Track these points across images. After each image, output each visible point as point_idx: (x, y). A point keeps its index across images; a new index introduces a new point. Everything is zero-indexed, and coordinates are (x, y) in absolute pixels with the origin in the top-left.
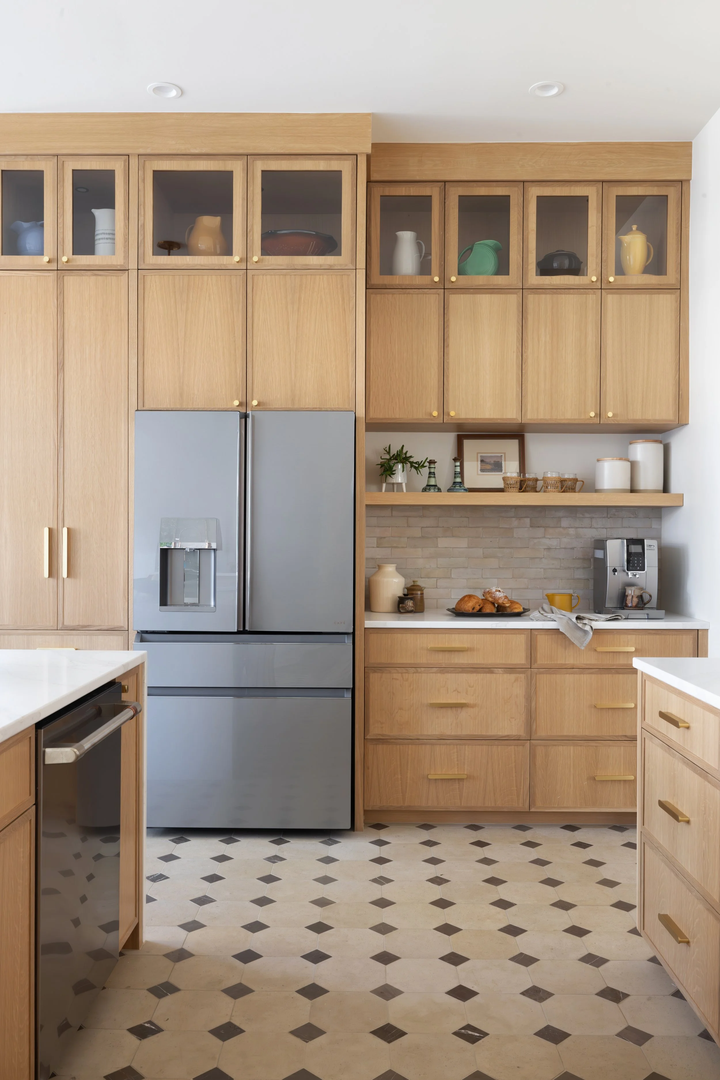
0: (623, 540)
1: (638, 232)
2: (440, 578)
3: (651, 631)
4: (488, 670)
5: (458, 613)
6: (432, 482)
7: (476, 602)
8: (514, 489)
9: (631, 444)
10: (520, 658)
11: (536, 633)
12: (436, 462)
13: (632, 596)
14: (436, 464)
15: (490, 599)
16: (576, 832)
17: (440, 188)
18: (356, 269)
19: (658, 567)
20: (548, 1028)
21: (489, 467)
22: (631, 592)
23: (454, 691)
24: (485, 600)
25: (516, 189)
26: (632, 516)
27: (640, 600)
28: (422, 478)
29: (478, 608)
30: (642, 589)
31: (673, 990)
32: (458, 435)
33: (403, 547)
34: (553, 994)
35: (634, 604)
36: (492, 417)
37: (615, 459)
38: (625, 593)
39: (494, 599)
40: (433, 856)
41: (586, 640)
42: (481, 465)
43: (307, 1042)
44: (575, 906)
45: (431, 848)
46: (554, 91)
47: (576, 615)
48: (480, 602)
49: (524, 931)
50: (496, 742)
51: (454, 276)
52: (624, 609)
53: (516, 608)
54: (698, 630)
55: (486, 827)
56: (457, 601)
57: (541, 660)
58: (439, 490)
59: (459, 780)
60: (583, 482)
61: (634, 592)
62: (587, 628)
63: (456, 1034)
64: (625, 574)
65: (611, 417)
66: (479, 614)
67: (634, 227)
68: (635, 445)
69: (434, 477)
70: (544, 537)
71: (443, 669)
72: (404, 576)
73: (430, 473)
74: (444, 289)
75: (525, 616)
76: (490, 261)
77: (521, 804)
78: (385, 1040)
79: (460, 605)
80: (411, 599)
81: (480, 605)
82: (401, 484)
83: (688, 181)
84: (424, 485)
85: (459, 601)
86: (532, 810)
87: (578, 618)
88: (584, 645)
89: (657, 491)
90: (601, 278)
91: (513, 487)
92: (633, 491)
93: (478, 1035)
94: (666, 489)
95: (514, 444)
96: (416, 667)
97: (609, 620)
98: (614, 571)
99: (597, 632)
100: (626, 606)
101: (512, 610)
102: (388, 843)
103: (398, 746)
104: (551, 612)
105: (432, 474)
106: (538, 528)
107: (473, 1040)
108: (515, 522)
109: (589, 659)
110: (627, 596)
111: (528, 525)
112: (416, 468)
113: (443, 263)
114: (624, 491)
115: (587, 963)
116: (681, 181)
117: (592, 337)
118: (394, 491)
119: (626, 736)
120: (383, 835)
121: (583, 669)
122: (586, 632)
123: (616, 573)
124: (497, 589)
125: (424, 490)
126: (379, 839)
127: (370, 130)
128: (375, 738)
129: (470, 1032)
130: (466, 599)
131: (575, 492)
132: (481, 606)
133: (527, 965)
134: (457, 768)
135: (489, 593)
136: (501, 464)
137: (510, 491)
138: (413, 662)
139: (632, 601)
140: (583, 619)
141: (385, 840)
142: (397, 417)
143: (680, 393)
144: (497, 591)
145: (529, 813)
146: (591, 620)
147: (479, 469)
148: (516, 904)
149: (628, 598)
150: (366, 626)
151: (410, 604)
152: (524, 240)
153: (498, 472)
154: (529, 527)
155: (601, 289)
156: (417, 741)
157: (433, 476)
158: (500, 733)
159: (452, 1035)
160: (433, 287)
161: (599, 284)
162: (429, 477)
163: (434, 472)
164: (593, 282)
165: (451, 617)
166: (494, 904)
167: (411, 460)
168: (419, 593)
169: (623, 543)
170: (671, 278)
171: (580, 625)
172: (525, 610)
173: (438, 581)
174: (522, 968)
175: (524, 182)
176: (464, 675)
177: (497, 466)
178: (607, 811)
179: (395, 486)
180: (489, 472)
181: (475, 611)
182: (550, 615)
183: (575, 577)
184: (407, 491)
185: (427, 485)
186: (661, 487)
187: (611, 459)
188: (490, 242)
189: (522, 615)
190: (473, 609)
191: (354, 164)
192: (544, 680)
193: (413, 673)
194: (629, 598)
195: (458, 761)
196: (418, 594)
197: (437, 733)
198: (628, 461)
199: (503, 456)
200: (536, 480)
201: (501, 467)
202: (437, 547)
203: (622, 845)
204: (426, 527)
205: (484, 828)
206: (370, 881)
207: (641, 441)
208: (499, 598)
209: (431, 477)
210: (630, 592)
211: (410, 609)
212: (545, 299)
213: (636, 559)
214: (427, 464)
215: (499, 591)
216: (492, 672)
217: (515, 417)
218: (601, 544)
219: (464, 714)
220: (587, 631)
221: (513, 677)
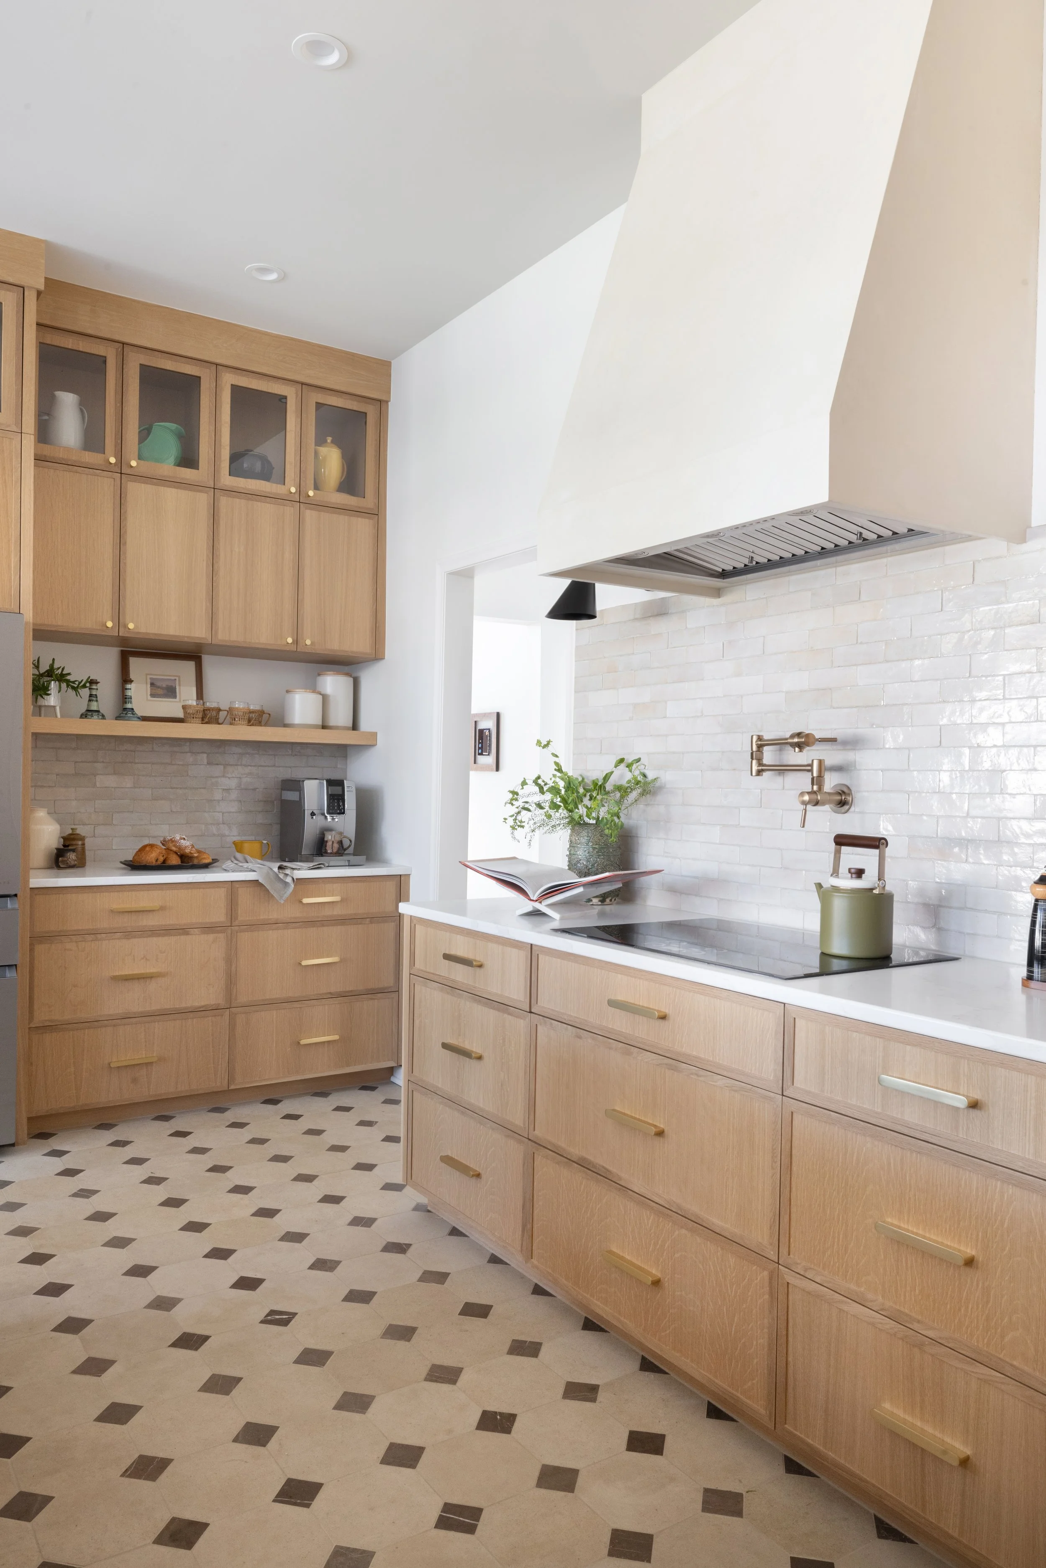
0: (322, 781)
1: (333, 445)
2: (99, 825)
3: (358, 879)
4: (184, 931)
5: (135, 866)
6: (94, 706)
7: (159, 852)
8: (195, 719)
9: (319, 675)
10: (219, 915)
11: (237, 886)
12: (99, 682)
13: (333, 842)
14: (98, 685)
15: (174, 849)
16: (279, 1105)
17: (117, 349)
18: (21, 433)
19: (356, 810)
20: (351, 1292)
21: (160, 692)
22: (332, 837)
23: (143, 959)
24: (169, 850)
25: (208, 370)
26: (318, 754)
27: (341, 845)
28: (81, 702)
29: (161, 859)
30: (341, 833)
31: (448, 1230)
32: (122, 651)
33: (50, 787)
34: (341, 1262)
35: (335, 850)
36: (177, 634)
37: (308, 691)
38: (324, 838)
39: (180, 848)
40: (132, 1156)
41: (286, 892)
42: (151, 689)
43: (100, 1376)
44: (317, 1176)
45: (125, 1148)
46: (273, 276)
47: (278, 864)
48: (164, 852)
49: (279, 1211)
50: (191, 1015)
51: (134, 460)
52: (322, 856)
53: (204, 858)
54: (401, 875)
55: (177, 1116)
56: (135, 851)
57: (243, 916)
58: (103, 717)
59: (147, 1064)
60: (269, 714)
61: (334, 838)
62: (289, 880)
63: (262, 1322)
64: (323, 817)
65: (309, 645)
66: (163, 867)
67: (329, 439)
68: (326, 677)
69: (97, 701)
70: (224, 776)
71: (128, 934)
72: (60, 822)
73: (91, 695)
74: (121, 473)
75: (213, 867)
76: (172, 449)
77: (220, 1083)
78: (191, 1349)
79: (141, 856)
80: (74, 851)
81: (163, 856)
82: (54, 707)
83: (387, 402)
84: (83, 710)
85: (137, 852)
86: (232, 1087)
87: (280, 868)
88: (284, 898)
89: (346, 728)
90: (299, 491)
91: (193, 718)
92: (324, 727)
93: (287, 1317)
94: (355, 726)
95: (191, 666)
96: (95, 933)
97: (312, 869)
98: (312, 814)
99: (299, 881)
100: (326, 852)
101: (201, 859)
102: (68, 1152)
103: (71, 1033)
104: (244, 861)
105: (92, 697)
106: (217, 766)
107: (285, 1323)
108: (190, 758)
109: (292, 912)
110: (327, 841)
111: (205, 761)
112: (73, 688)
113: (119, 441)
114: (315, 727)
115: (358, 1226)
116: (380, 401)
117: (289, 555)
118: (40, 716)
119: (330, 993)
120: (55, 1144)
121: (288, 924)
122: (286, 884)
123: (314, 817)
124: (182, 836)
125: (84, 716)
126: (52, 1149)
127: (43, 261)
128: (41, 1025)
129: (277, 1317)
130: (148, 849)
131: (261, 726)
132: (165, 857)
133: (300, 1242)
134: (145, 1050)
135: (172, 841)
136: (175, 688)
137: (192, 721)
138: (91, 927)
139: (332, 847)
140: (284, 868)
141: (62, 1149)
142: (60, 623)
143: (377, 625)
144: (181, 839)
145: (229, 1091)
146: (294, 869)
147: (149, 693)
148: (255, 1187)
149: (327, 844)
150: (31, 886)
151: (72, 857)
152: (216, 432)
153: (172, 698)
154: (206, 763)
155: (299, 502)
156: (94, 1023)
157: (95, 699)
158: (197, 1004)
159: (260, 1324)
160: (107, 468)
161: (297, 496)
162: (90, 700)
163: (96, 695)
164: (291, 493)
165: (124, 871)
166: (230, 1191)
167: (68, 677)
168: (80, 843)
169: (321, 785)
170: (368, 502)
171: (281, 876)
172: (215, 861)
173: (96, 828)
174: (297, 1245)
175: (217, 365)
176: (154, 940)
177: (170, 692)
178: (311, 1077)
179: (43, 709)
180: (161, 698)
181: (159, 863)
182: (245, 865)
183: (257, 822)
184: (62, 716)
185: (88, 711)
186: (351, 725)
187: (304, 690)
188: (173, 426)
189: (209, 866)
190: (157, 861)
191: (19, 298)
192: (245, 938)
193: (92, 941)
194: (329, 844)
195: (146, 1041)
196: (78, 845)
197: (120, 1011)
198: (320, 694)
199: (177, 680)
200: (219, 710)
201: (175, 692)
202: (94, 785)
203: (332, 1110)
204: (82, 762)
205: (175, 1117)
206: (70, 1196)
207: (332, 673)
208: (186, 847)
209: (93, 700)
210: (330, 837)
211: (73, 863)
212: (239, 503)
213: (336, 801)
214: (88, 685)
215: (184, 839)
216: (188, 934)
217: (204, 636)
218: (295, 785)
219: (152, 986)
220: (288, 883)
221: (211, 937)
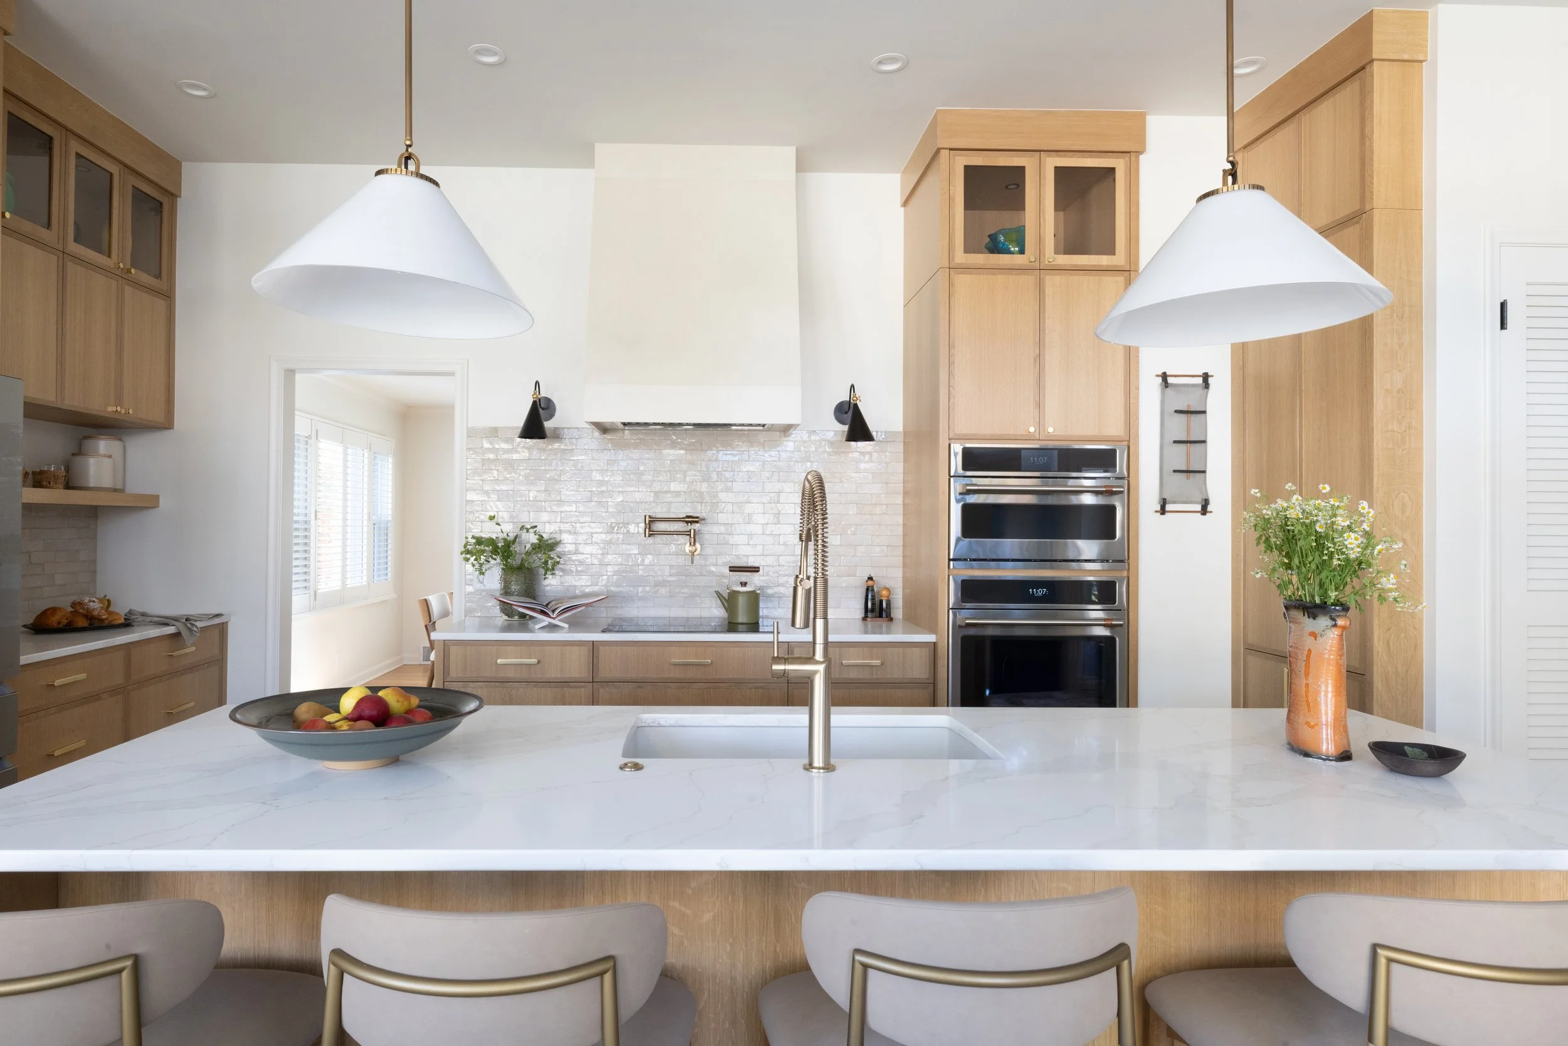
4: (97, 696)
5: (38, 629)
7: (63, 615)
10: (114, 678)
15: (81, 611)
24: (75, 613)
29: (65, 622)
39: (87, 612)
48: (70, 614)
51: (7, 212)
53: (115, 620)
56: (36, 615)
66: (68, 629)
79: (41, 620)
83: (177, 197)
85: (39, 615)
101: (109, 621)
109: (164, 666)
116: (173, 195)
121: (161, 678)
124: (90, 599)
130: (49, 612)
132: (69, 620)
135: (81, 604)
140: (189, 620)
143: (169, 398)
144: (90, 601)
170: (164, 285)
172: (128, 622)
181: (61, 626)
189: (121, 628)
190: (59, 623)
208: (93, 609)
215: (94, 601)
216: (100, 700)
221: (115, 699)
